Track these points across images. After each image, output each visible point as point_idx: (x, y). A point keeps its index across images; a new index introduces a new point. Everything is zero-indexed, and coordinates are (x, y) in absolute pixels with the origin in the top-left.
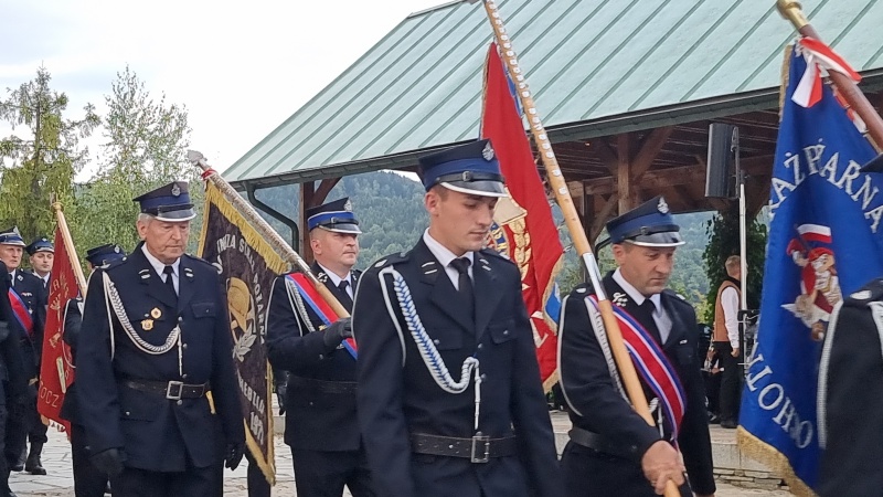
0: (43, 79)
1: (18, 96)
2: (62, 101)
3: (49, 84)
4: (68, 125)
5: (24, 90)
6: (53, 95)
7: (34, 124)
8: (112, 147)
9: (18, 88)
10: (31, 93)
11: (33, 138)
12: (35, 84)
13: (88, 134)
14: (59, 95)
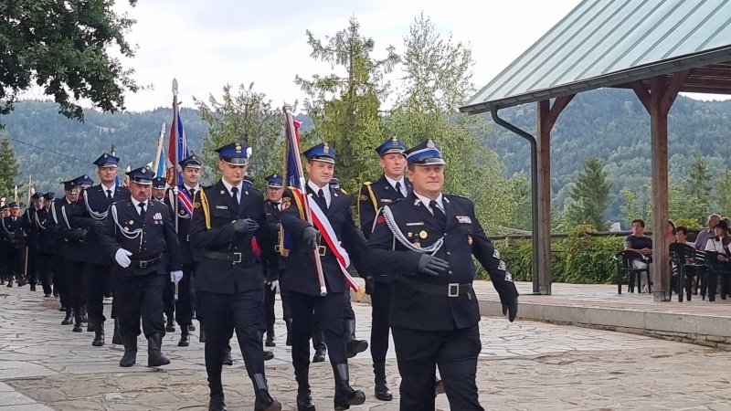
0: (354, 28)
1: (334, 41)
2: (370, 44)
3: (359, 31)
4: (375, 64)
5: (339, 37)
6: (362, 40)
7: (349, 65)
8: (408, 80)
9: (335, 36)
10: (345, 39)
11: (347, 75)
12: (348, 31)
13: (390, 71)
14: (367, 40)
